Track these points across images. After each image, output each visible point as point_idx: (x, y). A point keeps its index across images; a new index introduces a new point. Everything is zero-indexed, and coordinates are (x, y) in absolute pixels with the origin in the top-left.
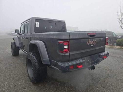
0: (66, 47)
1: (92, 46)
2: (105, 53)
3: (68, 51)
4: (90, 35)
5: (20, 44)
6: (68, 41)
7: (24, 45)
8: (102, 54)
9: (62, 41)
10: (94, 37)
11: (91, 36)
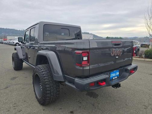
0: (85, 59)
1: (117, 57)
2: (132, 66)
3: (88, 64)
4: (114, 43)
5: (23, 55)
6: (88, 51)
7: (29, 57)
8: (129, 68)
9: (80, 52)
10: (119, 46)
11: (116, 45)
